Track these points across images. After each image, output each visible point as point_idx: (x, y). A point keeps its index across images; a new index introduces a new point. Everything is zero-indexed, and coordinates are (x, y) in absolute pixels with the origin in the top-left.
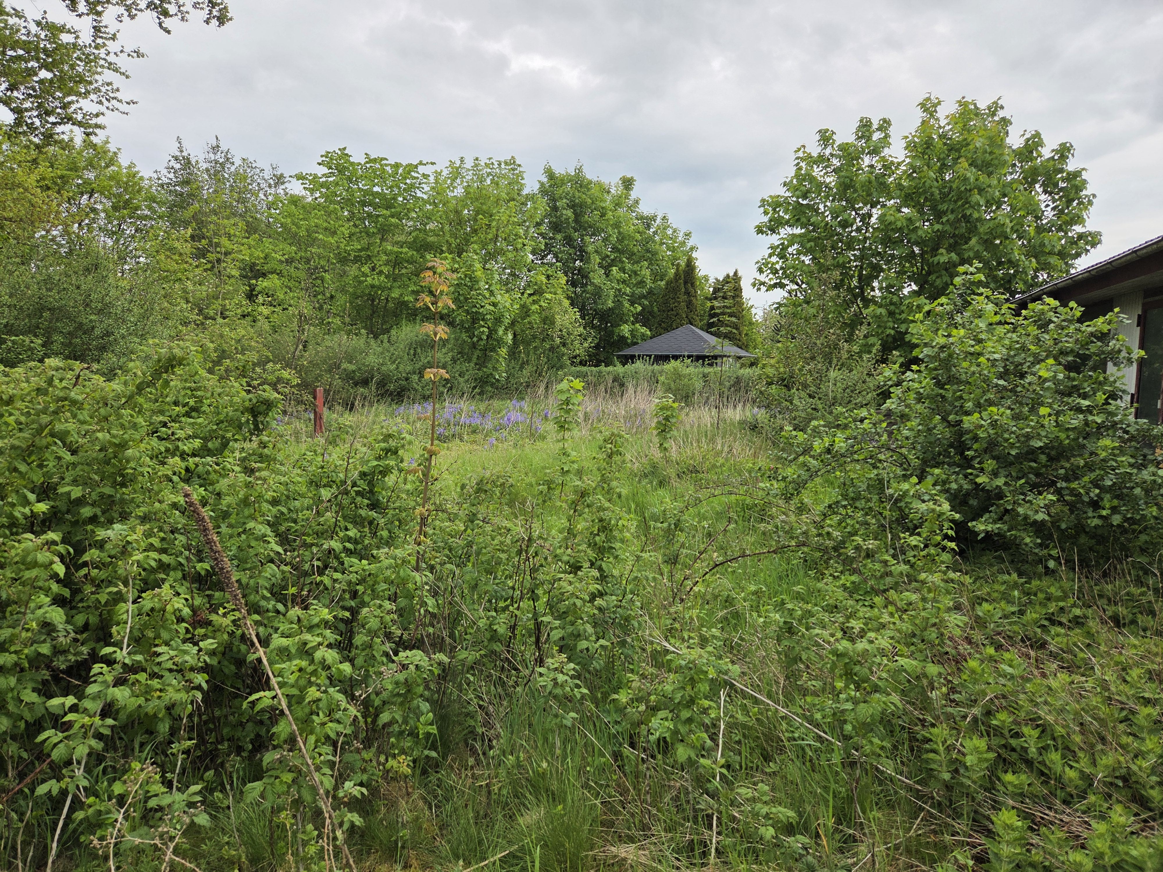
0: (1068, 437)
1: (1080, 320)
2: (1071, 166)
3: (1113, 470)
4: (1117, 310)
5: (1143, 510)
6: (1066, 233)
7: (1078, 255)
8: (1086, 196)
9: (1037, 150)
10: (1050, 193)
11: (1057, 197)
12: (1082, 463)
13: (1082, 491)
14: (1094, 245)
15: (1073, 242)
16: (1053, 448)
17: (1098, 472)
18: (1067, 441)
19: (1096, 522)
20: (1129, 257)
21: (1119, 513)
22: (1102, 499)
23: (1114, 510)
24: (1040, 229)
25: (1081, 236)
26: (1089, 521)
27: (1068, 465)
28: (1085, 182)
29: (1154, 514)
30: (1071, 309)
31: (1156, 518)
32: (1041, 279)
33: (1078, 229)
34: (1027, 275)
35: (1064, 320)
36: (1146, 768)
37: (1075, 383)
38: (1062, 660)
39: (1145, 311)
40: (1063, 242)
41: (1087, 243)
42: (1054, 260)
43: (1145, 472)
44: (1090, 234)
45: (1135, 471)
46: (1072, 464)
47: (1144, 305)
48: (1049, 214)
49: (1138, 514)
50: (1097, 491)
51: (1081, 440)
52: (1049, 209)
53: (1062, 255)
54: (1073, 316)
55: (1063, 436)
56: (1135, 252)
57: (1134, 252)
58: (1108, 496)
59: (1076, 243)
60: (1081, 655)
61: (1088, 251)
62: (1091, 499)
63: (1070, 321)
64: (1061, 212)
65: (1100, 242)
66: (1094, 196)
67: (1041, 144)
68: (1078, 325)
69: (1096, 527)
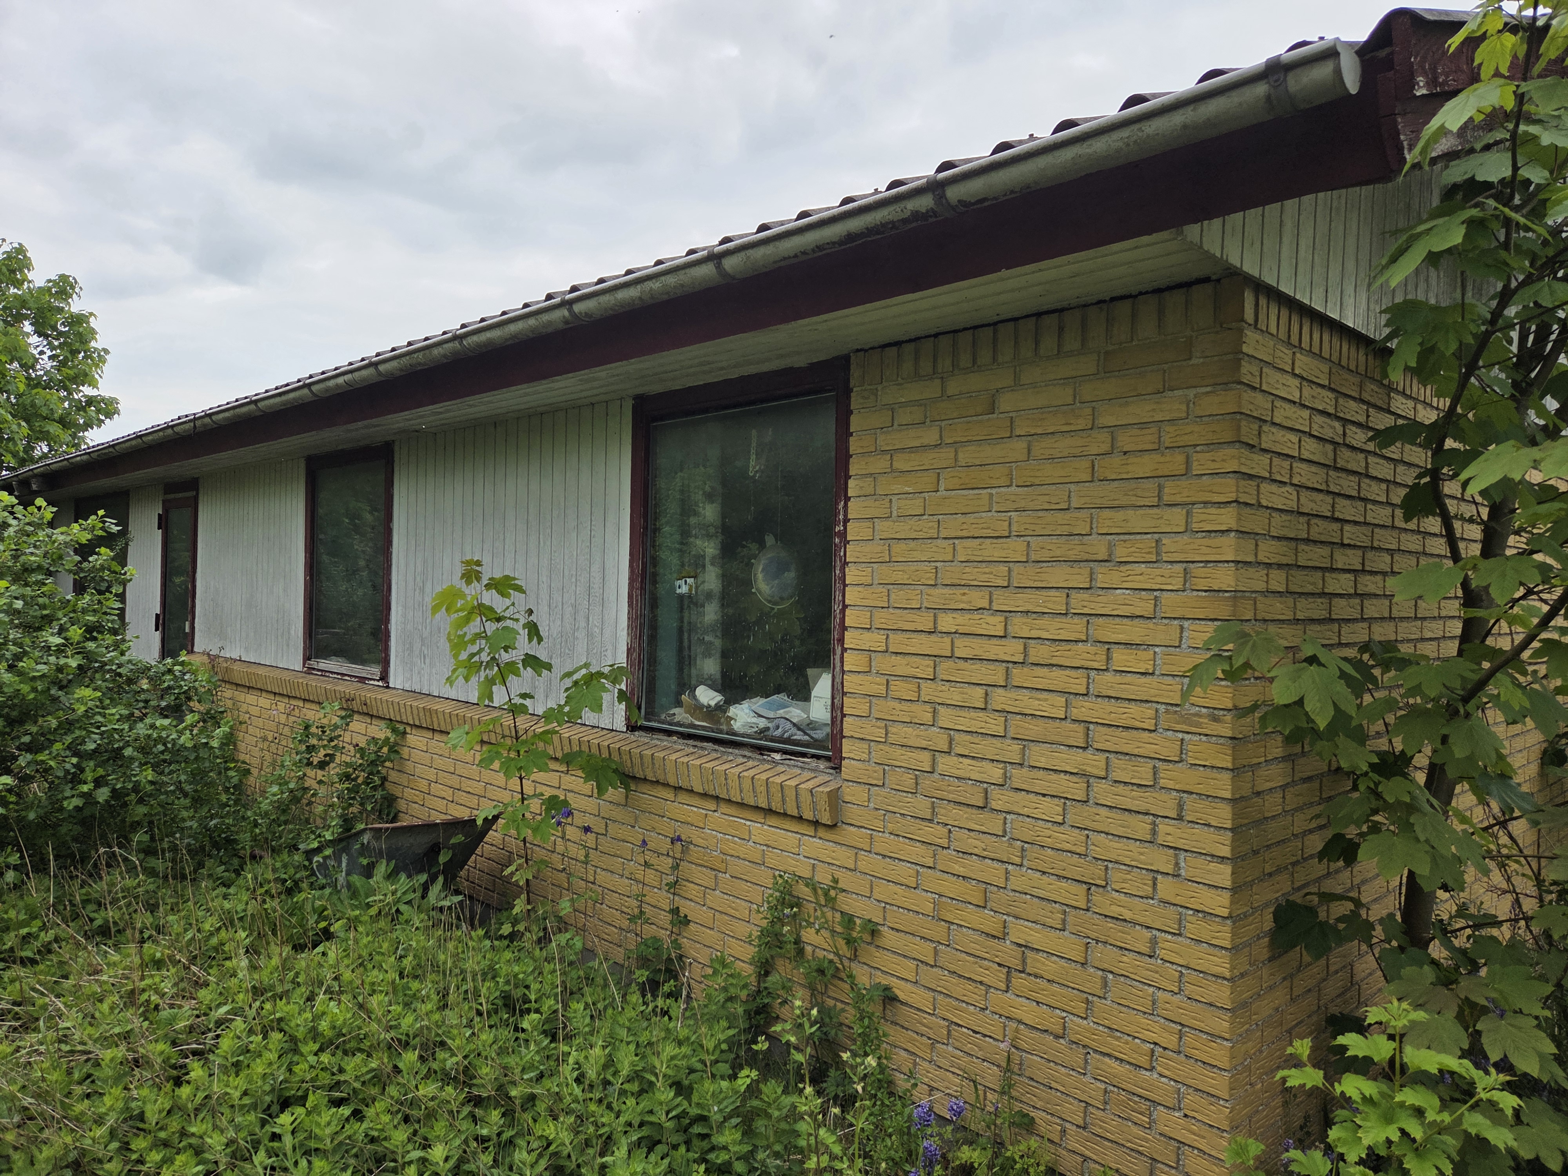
0: (34, 690)
1: (52, 524)
2: (76, 306)
3: (98, 728)
4: (101, 513)
5: (135, 776)
6: (70, 394)
7: (88, 426)
8: (96, 349)
9: (21, 271)
10: (46, 336)
11: (56, 343)
12: (54, 723)
13: (52, 763)
14: (109, 415)
15: (81, 408)
16: (13, 707)
17: (78, 733)
18: (32, 696)
19: (77, 802)
20: (134, 443)
21: (107, 784)
22: (82, 771)
23: (99, 782)
24: (34, 383)
25: (90, 401)
26: (65, 803)
27: (34, 729)
28: (93, 332)
29: (150, 778)
30: (39, 508)
31: (152, 783)
32: (37, 453)
33: (87, 390)
34: (15, 444)
35: (29, 524)
36: (101, 1137)
37: (45, 612)
38: (16, 1017)
39: (166, 510)
40: (66, 404)
41: (98, 411)
42: (54, 429)
43: (140, 725)
44: (103, 400)
45: (126, 726)
46: (41, 727)
47: (164, 502)
48: (46, 363)
49: (130, 781)
50: (74, 760)
51: (53, 692)
52: (45, 357)
53: (64, 422)
54: (42, 518)
55: (25, 688)
56: (141, 437)
57: (139, 437)
58: (92, 764)
59: (83, 409)
60: (40, 1002)
61: (103, 421)
62: (67, 772)
63: (38, 526)
64: (63, 364)
65: (117, 412)
66: (106, 351)
67: (26, 264)
68: (49, 531)
69: (77, 808)
